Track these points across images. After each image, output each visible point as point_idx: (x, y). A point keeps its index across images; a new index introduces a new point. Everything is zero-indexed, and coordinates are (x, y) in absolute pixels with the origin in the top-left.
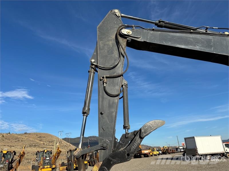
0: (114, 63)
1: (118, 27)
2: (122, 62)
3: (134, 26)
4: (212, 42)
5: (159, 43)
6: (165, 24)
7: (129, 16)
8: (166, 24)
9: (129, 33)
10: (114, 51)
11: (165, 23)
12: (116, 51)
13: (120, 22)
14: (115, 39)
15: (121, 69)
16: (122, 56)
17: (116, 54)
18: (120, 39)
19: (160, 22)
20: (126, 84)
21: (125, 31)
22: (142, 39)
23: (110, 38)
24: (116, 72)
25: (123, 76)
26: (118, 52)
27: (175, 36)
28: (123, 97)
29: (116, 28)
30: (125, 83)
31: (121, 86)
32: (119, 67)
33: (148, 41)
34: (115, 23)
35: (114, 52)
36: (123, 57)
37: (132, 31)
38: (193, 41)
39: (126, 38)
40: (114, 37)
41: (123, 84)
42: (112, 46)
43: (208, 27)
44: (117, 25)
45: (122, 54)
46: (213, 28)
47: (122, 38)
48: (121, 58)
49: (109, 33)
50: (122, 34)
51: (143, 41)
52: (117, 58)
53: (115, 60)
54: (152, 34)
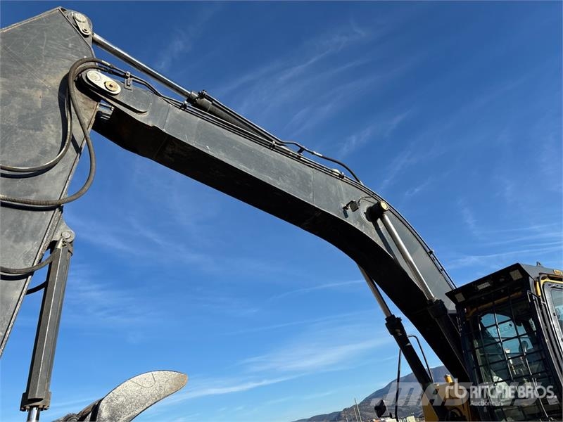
0: (38, 161)
1: (76, 59)
2: (70, 166)
3: (131, 77)
4: (311, 181)
5: (194, 145)
6: (215, 107)
7: (118, 47)
8: (217, 109)
9: (112, 89)
10: (47, 123)
11: (213, 104)
12: (52, 126)
13: (84, 50)
14: (58, 88)
15: (59, 185)
16: (71, 146)
17: (52, 133)
18: (78, 96)
19: (202, 96)
20: (70, 240)
21: (99, 79)
22: (148, 119)
23: (39, 81)
24: (37, 191)
25: (61, 210)
26: (61, 131)
27: (236, 143)
28: (45, 285)
29: (67, 61)
30: (67, 235)
31: (46, 244)
32: (54, 178)
33: (164, 130)
34: (70, 45)
35: (46, 126)
36: (78, 150)
37: (123, 87)
38: (275, 167)
39: (97, 99)
40: (55, 82)
41: (57, 237)
42: (40, 106)
43: (304, 147)
44: (72, 53)
45: (73, 141)
46: (313, 153)
47: (86, 97)
48: (69, 150)
49: (39, 65)
50: (86, 81)
51: (150, 124)
52: (52, 147)
53: (44, 152)
54: (179, 116)
